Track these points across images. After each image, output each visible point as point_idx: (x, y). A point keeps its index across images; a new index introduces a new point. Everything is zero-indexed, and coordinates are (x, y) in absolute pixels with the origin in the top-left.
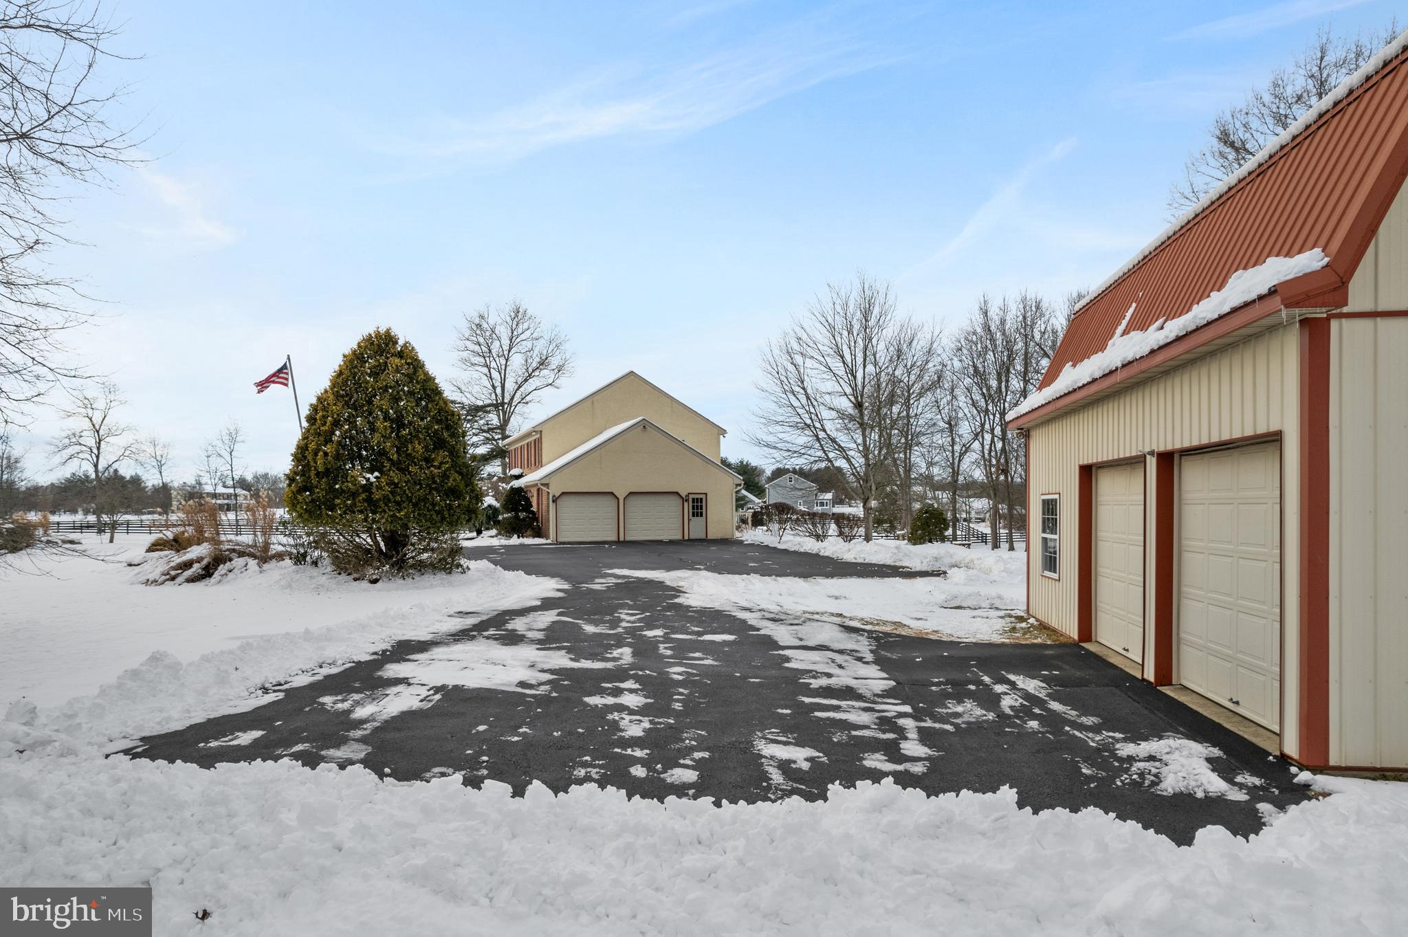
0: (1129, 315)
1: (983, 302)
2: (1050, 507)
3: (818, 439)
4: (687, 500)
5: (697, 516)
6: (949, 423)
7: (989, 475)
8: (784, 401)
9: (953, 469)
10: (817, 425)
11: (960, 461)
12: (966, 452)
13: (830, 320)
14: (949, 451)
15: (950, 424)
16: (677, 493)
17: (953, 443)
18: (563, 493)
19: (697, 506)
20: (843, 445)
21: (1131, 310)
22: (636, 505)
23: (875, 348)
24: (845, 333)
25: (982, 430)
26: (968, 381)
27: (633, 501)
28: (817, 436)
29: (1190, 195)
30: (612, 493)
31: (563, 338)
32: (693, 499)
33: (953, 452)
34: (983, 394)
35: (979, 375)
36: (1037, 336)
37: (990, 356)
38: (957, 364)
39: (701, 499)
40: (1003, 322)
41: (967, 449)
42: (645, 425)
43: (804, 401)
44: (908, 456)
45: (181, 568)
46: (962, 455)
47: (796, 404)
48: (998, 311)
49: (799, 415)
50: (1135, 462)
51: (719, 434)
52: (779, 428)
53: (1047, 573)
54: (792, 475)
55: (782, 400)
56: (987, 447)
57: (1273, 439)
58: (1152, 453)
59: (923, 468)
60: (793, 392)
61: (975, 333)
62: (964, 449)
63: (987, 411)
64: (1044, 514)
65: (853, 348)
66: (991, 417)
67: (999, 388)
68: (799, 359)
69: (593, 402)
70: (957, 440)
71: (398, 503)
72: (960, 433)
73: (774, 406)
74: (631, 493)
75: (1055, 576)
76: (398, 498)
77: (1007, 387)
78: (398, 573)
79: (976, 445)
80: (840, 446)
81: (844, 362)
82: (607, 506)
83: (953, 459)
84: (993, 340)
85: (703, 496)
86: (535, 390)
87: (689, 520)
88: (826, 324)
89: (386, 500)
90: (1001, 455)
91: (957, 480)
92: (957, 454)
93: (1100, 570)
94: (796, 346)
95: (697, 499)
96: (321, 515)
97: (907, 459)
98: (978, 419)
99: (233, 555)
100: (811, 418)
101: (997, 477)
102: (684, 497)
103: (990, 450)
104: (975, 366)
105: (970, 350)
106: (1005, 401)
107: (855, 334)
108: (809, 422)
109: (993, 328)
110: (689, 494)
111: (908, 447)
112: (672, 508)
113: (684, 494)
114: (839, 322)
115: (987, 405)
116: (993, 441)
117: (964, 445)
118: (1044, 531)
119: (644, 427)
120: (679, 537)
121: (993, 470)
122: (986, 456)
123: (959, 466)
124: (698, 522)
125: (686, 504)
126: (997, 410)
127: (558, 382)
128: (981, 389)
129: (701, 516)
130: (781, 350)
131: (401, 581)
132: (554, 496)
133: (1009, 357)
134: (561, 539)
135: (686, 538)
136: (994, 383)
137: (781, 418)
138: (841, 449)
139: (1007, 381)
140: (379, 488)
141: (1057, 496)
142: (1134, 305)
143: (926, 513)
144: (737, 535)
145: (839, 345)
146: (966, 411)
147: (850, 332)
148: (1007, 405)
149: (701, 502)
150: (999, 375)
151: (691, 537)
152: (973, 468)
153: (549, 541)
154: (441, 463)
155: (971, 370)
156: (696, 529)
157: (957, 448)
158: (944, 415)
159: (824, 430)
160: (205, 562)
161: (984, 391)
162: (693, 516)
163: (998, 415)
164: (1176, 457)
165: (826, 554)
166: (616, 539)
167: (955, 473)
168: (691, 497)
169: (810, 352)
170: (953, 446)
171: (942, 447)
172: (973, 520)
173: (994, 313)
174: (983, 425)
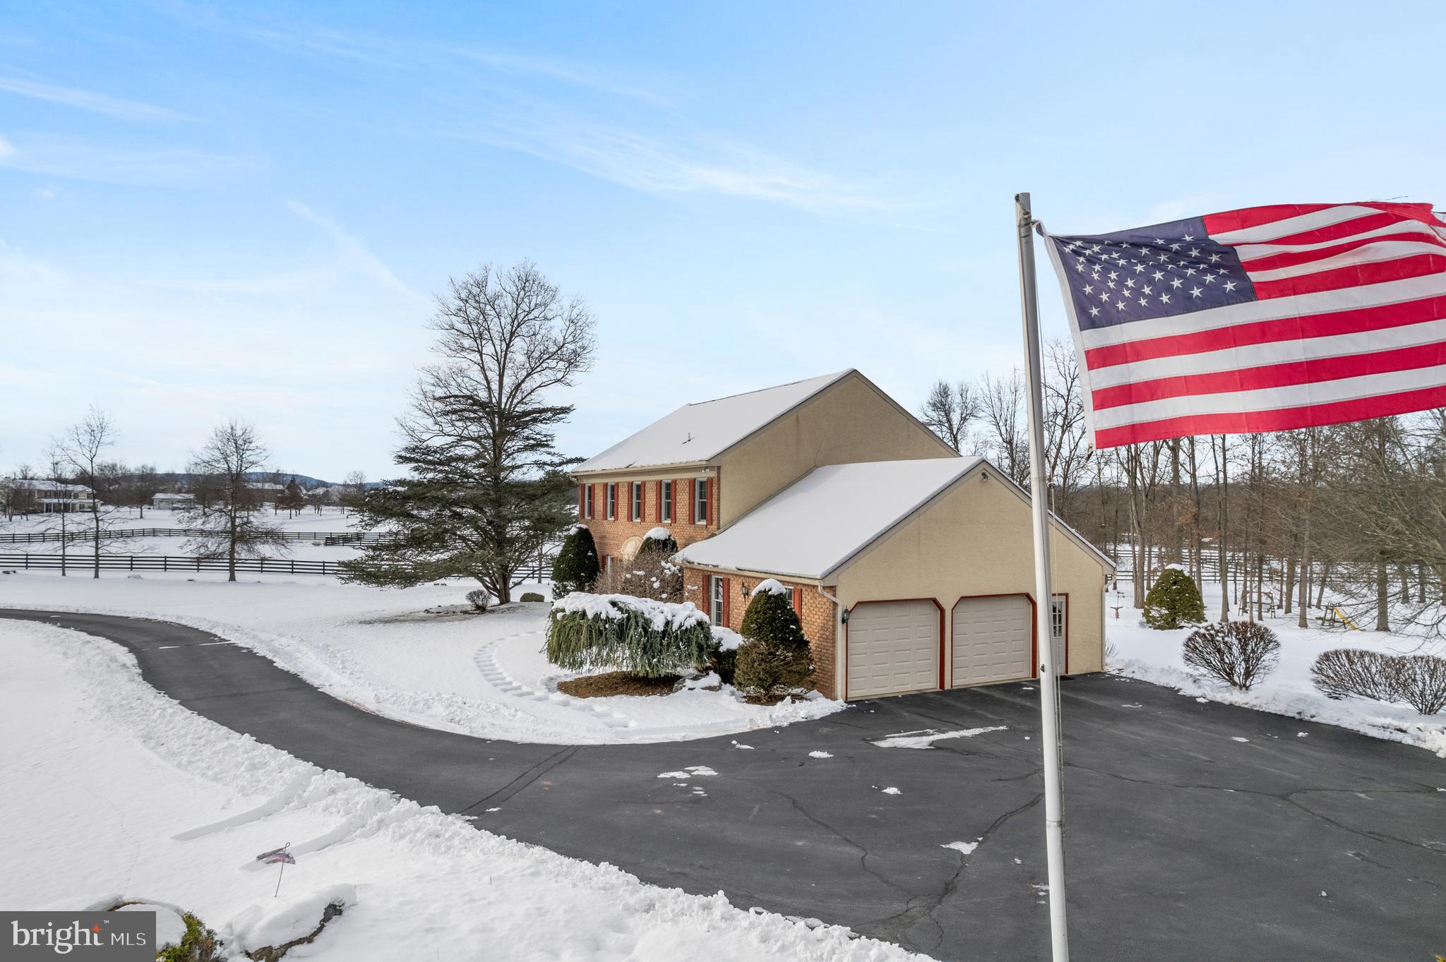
16: (1027, 596)
18: (858, 604)
22: (970, 620)
27: (966, 612)
30: (933, 600)
39: (1060, 605)
42: (985, 471)
69: (797, 420)
74: (963, 599)
82: (927, 624)
85: (1064, 600)
86: (540, 386)
112: (1017, 622)
119: (984, 474)
120: (1028, 674)
127: (569, 377)
129: (1060, 633)
132: (845, 611)
134: (852, 695)
149: (1060, 609)
166: (937, 687)
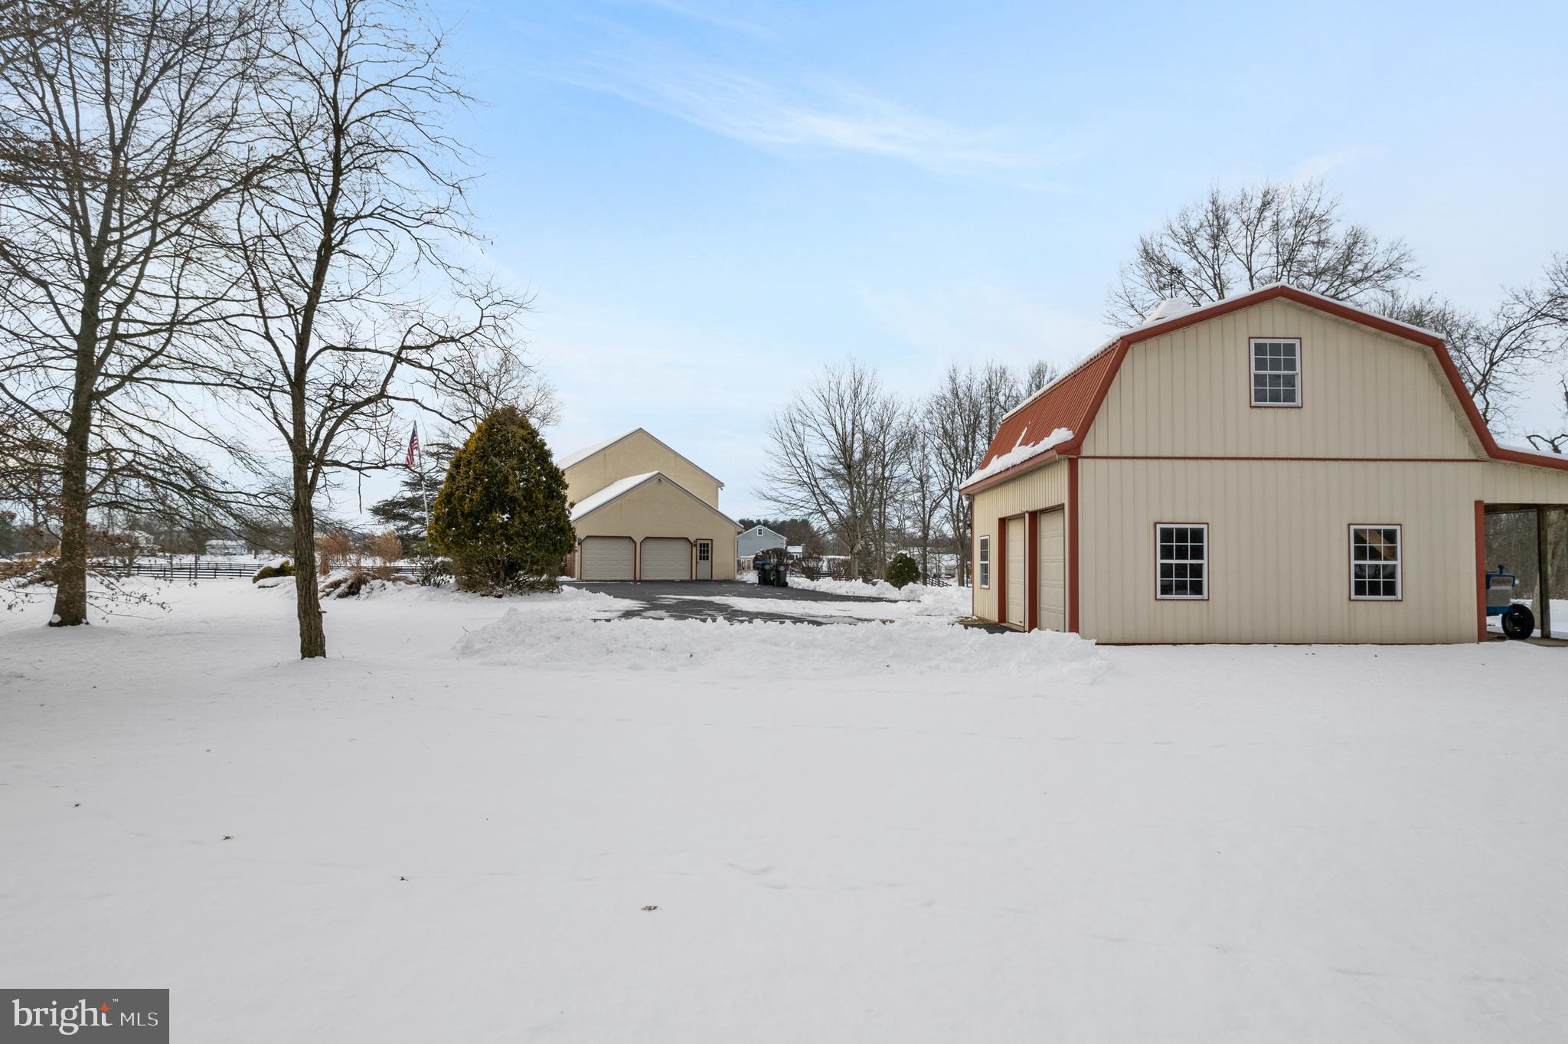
0: (1023, 434)
1: (952, 371)
2: (985, 544)
3: (814, 494)
4: (695, 545)
5: (704, 559)
6: (920, 479)
7: (956, 529)
8: (787, 462)
9: (924, 523)
10: (813, 483)
11: (930, 516)
12: (936, 508)
13: (826, 397)
14: (920, 505)
15: (921, 481)
16: (687, 539)
17: (924, 498)
18: (588, 537)
19: (704, 551)
20: (833, 499)
21: (1025, 431)
22: (651, 549)
23: (863, 420)
24: (838, 406)
25: (951, 488)
26: (937, 441)
27: (649, 545)
28: (813, 492)
29: (1123, 295)
30: (630, 538)
31: (551, 387)
32: (701, 544)
33: (924, 507)
34: (952, 454)
35: (948, 436)
36: (1002, 399)
37: (958, 419)
38: (928, 426)
39: (708, 544)
40: (969, 389)
41: (937, 505)
42: (660, 478)
43: (804, 463)
44: (883, 510)
45: (333, 587)
46: (932, 510)
47: (797, 464)
48: (964, 378)
49: (798, 473)
50: (1020, 517)
51: (717, 487)
52: (783, 485)
53: (984, 586)
54: (762, 528)
55: (784, 461)
56: (955, 505)
57: (1061, 507)
58: (1027, 512)
59: (896, 522)
60: (795, 455)
61: (944, 398)
62: (934, 504)
63: (955, 471)
64: (981, 549)
65: (843, 419)
66: (959, 475)
67: (967, 448)
68: (799, 428)
69: (605, 455)
70: (928, 496)
71: (526, 538)
72: (931, 490)
73: (777, 467)
74: (647, 538)
75: (987, 587)
76: (527, 534)
77: (973, 447)
78: (518, 591)
79: (945, 501)
80: (831, 500)
81: (837, 432)
82: (626, 548)
83: (924, 514)
84: (960, 405)
85: (709, 542)
87: (697, 563)
88: (822, 399)
89: (518, 534)
90: (968, 511)
91: (928, 534)
92: (928, 509)
93: (1010, 579)
94: (798, 418)
95: (704, 544)
96: (465, 545)
97: (882, 513)
98: (947, 477)
99: (369, 578)
100: (809, 477)
101: (964, 531)
102: (692, 542)
103: (958, 509)
104: (944, 427)
105: (940, 413)
106: (971, 460)
107: (845, 408)
108: (807, 480)
109: (961, 395)
110: (697, 539)
111: (882, 502)
112: (682, 551)
113: (692, 540)
114: (834, 396)
115: (955, 465)
116: (960, 498)
117: (934, 501)
118: (982, 560)
119: (659, 480)
120: (687, 577)
121: (961, 524)
122: (955, 512)
123: (929, 521)
124: (705, 564)
125: (694, 549)
126: (964, 470)
128: (950, 449)
129: (708, 559)
130: (785, 420)
131: (520, 597)
132: (580, 539)
133: (975, 419)
134: (584, 578)
135: (694, 578)
136: (961, 443)
137: (784, 476)
138: (832, 503)
139: (973, 442)
140: (512, 526)
141: (988, 537)
142: (1026, 429)
143: (900, 562)
144: (738, 577)
145: (833, 416)
146: (937, 469)
147: (841, 406)
148: (974, 464)
149: (708, 547)
150: (966, 436)
151: (698, 578)
152: (943, 522)
153: (575, 579)
154: (555, 508)
155: (941, 431)
156: (703, 570)
157: (928, 503)
158: (915, 472)
159: (818, 488)
160: (349, 582)
161: (953, 450)
162: (700, 559)
163: (965, 474)
164: (1038, 514)
165: (822, 590)
166: (632, 578)
167: (926, 528)
168: (699, 542)
169: (810, 422)
170: (923, 501)
171: (915, 504)
172: (943, 576)
173: (961, 379)
174: (951, 484)
